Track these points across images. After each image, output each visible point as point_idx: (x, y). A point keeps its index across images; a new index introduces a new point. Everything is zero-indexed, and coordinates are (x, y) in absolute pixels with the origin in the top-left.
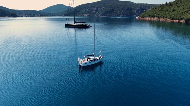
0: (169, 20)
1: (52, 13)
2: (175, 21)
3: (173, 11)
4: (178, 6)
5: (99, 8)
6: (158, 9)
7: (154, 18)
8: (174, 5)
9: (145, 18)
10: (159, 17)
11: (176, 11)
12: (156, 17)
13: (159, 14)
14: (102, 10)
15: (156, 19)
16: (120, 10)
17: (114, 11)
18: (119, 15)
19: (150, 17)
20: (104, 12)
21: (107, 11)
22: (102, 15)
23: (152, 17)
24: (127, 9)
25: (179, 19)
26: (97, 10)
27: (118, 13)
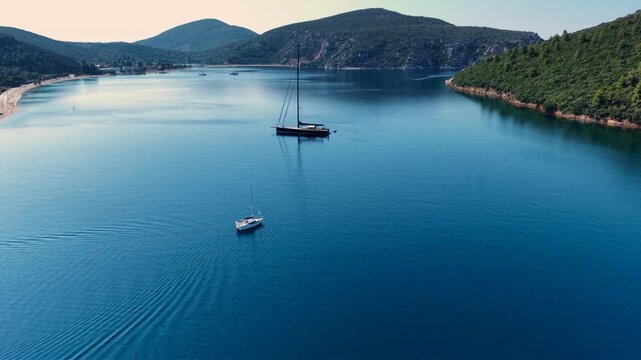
0: (517, 102)
1: (186, 48)
2: (530, 105)
3: (533, 76)
4: (548, 62)
5: (338, 40)
6: (500, 63)
7: (488, 90)
8: (541, 56)
9: (466, 89)
10: (499, 90)
11: (539, 77)
12: (493, 87)
13: (500, 81)
14: (346, 49)
15: (492, 93)
16: (403, 50)
17: (385, 53)
18: (400, 65)
19: (478, 87)
20: (354, 54)
21: (362, 53)
22: (348, 64)
23: (483, 86)
24: (426, 45)
25: (537, 102)
26: (331, 49)
27: (397, 59)
